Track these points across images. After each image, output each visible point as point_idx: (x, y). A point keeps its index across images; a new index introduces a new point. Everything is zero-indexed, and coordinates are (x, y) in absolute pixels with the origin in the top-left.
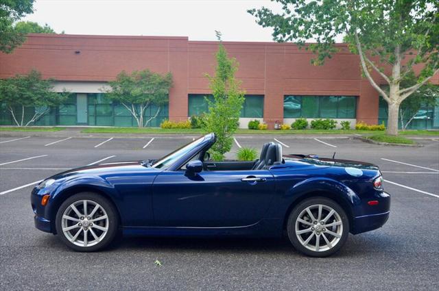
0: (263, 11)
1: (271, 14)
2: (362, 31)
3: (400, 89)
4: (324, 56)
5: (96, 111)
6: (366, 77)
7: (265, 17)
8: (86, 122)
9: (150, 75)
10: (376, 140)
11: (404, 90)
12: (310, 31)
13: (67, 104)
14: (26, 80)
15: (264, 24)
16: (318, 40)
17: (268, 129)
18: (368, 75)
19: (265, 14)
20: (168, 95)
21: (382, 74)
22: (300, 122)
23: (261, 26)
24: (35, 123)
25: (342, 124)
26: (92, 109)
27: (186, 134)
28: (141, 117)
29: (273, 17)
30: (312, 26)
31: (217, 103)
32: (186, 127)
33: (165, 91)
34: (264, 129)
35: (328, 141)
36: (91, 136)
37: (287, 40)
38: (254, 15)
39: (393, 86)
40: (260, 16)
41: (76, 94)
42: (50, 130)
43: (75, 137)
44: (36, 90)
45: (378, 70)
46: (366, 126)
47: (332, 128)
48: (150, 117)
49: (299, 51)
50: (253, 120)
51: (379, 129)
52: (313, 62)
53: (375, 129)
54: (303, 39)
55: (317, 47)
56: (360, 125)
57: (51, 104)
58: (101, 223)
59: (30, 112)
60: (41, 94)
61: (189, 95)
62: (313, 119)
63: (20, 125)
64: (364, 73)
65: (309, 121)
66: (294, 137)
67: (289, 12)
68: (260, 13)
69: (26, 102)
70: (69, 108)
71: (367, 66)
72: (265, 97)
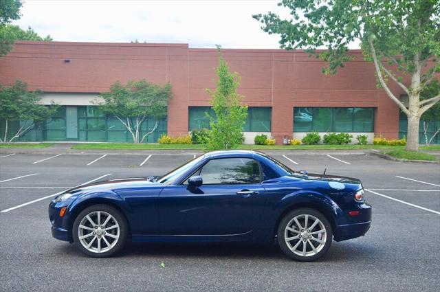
0: (270, 16)
1: (279, 20)
2: (378, 37)
3: (421, 100)
4: (336, 65)
5: (87, 125)
6: (382, 87)
7: (272, 23)
8: (76, 137)
9: (146, 86)
10: (395, 156)
11: (425, 101)
12: (320, 37)
13: (55, 118)
14: (10, 92)
15: (270, 30)
16: (330, 48)
17: (276, 144)
18: (384, 85)
19: (272, 20)
20: (166, 107)
21: (400, 84)
22: (311, 136)
23: (268, 33)
24: (19, 139)
25: (358, 139)
26: (83, 123)
27: (186, 151)
28: (137, 131)
29: (281, 23)
30: (322, 33)
31: (219, 118)
32: (186, 143)
33: (163, 103)
34: (271, 145)
35: (340, 157)
36: (82, 153)
37: (296, 47)
38: (260, 20)
39: (412, 97)
40: (266, 22)
41: (66, 106)
42: (36, 146)
43: (65, 154)
44: (21, 103)
45: (396, 80)
46: (385, 140)
47: (347, 143)
48: (147, 131)
49: (309, 59)
50: (260, 134)
51: (400, 144)
52: (324, 72)
53: (396, 144)
54: (313, 47)
55: (328, 55)
56: (378, 140)
57: (37, 118)
58: (113, 232)
59: (15, 127)
60: (27, 107)
61: (189, 107)
62: (326, 133)
63: (3, 141)
64: (380, 82)
65: (322, 135)
66: (304, 153)
67: (297, 18)
68: (266, 19)
69: (11, 116)
70: (57, 122)
71: (383, 76)
72: (273, 108)
